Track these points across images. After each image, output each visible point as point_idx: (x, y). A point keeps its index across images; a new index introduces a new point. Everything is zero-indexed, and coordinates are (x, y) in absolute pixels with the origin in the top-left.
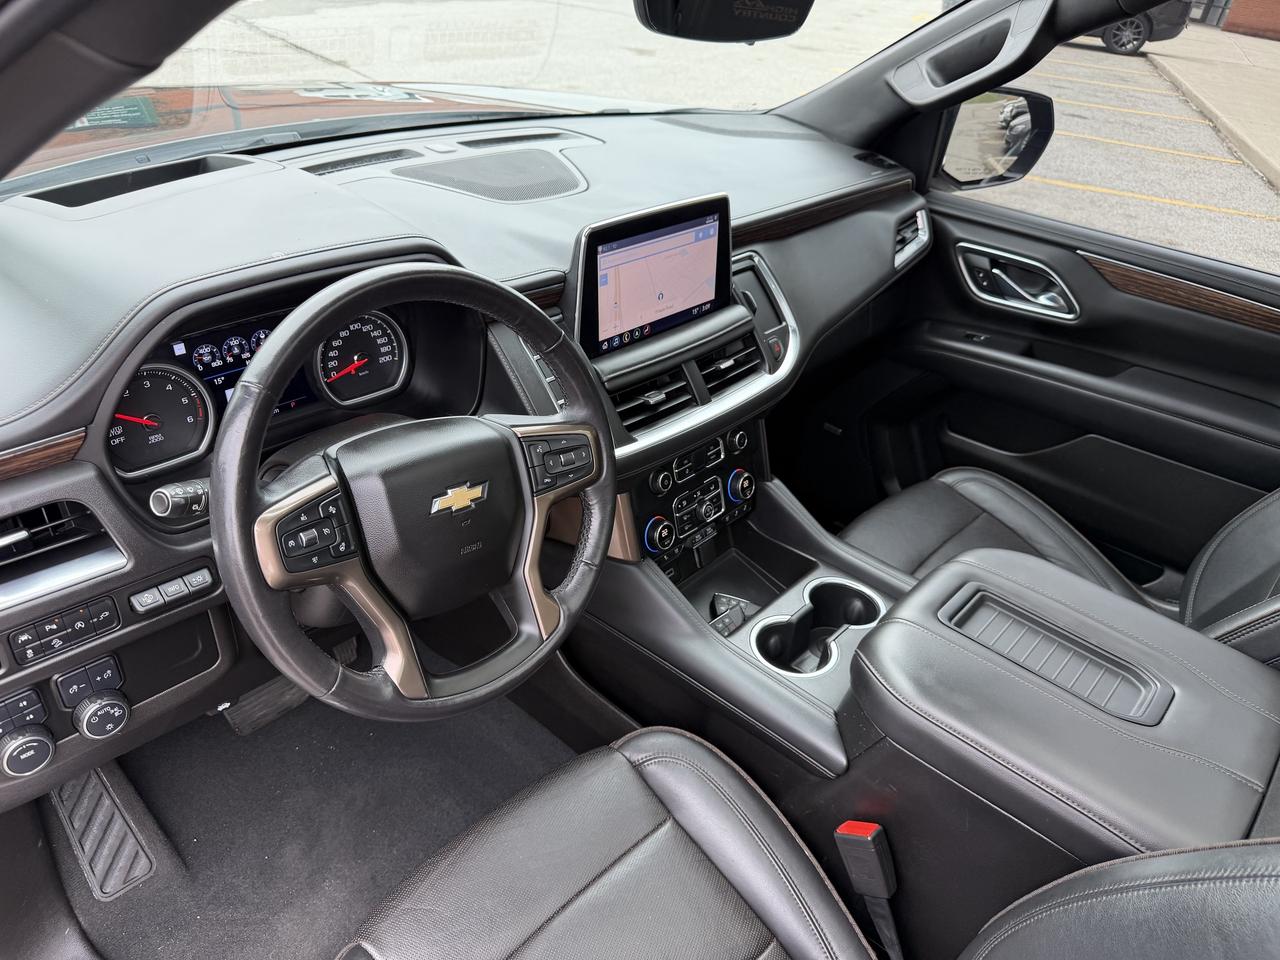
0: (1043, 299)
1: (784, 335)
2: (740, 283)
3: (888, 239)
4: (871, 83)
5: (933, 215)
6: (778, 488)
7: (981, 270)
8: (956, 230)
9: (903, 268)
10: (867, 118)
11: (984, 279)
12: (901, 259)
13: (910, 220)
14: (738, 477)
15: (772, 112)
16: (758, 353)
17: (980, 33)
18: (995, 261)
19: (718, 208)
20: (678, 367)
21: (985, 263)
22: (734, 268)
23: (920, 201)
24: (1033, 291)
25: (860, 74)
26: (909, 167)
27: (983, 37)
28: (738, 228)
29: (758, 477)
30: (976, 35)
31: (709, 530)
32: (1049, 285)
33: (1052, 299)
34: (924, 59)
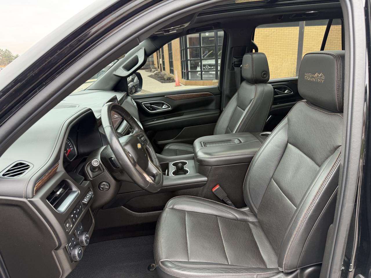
0: (163, 107)
7: (149, 106)
8: (140, 101)
10: (112, 84)
11: (150, 108)
15: (86, 89)
17: (132, 59)
18: (151, 104)
21: (149, 105)
23: (130, 97)
24: (161, 106)
26: (125, 92)
27: (133, 60)
30: (131, 60)
32: (163, 104)
33: (165, 107)
34: (121, 67)
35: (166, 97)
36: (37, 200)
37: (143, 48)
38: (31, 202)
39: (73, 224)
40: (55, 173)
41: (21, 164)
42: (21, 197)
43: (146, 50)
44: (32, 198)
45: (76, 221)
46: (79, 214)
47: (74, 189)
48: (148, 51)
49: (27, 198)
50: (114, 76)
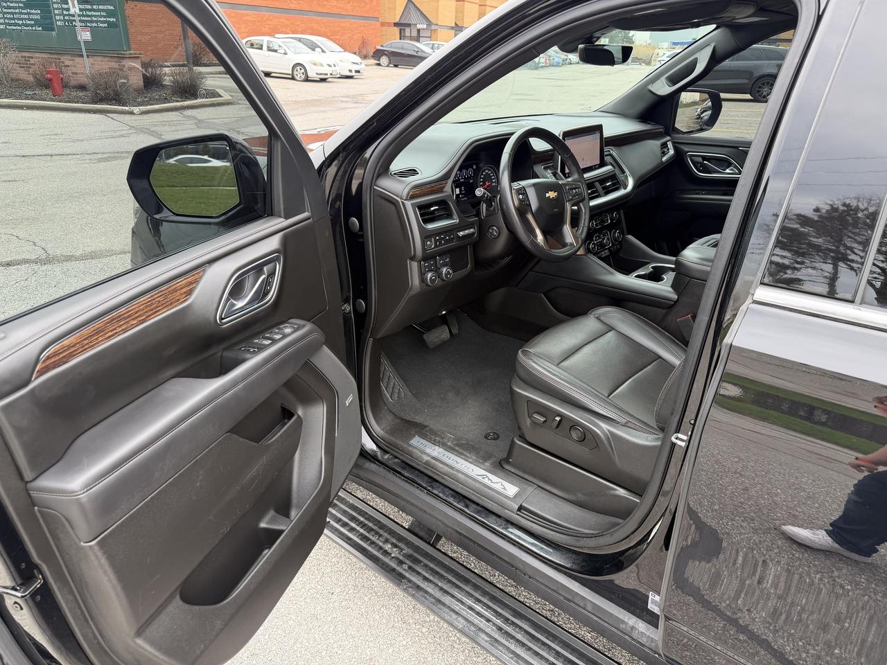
0: (728, 171)
1: (626, 177)
2: (608, 159)
3: (658, 151)
4: (642, 91)
5: (674, 143)
6: (630, 237)
7: (698, 163)
8: (686, 148)
9: (667, 161)
10: (641, 106)
11: (701, 166)
12: (664, 159)
13: (664, 145)
14: (615, 232)
15: (598, 110)
16: (618, 183)
17: (686, 64)
18: (704, 158)
19: (599, 128)
20: (593, 183)
21: (700, 160)
22: (605, 153)
23: (668, 138)
24: (723, 168)
25: (637, 88)
26: (661, 124)
27: (687, 66)
28: (605, 138)
29: (622, 233)
30: (684, 66)
31: (606, 251)
32: (729, 164)
33: (731, 170)
34: (663, 79)
35: (741, 150)
36: (408, 204)
37: (713, 45)
38: (403, 203)
39: (436, 246)
40: (441, 190)
41: (415, 170)
42: (398, 197)
43: (717, 48)
44: (405, 200)
45: (439, 246)
46: (447, 242)
47: (455, 216)
48: (720, 52)
49: (401, 198)
50: (649, 92)
